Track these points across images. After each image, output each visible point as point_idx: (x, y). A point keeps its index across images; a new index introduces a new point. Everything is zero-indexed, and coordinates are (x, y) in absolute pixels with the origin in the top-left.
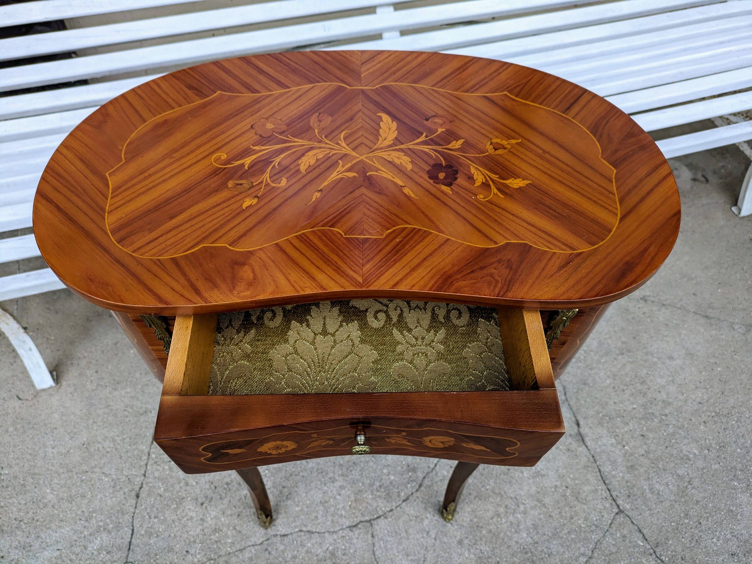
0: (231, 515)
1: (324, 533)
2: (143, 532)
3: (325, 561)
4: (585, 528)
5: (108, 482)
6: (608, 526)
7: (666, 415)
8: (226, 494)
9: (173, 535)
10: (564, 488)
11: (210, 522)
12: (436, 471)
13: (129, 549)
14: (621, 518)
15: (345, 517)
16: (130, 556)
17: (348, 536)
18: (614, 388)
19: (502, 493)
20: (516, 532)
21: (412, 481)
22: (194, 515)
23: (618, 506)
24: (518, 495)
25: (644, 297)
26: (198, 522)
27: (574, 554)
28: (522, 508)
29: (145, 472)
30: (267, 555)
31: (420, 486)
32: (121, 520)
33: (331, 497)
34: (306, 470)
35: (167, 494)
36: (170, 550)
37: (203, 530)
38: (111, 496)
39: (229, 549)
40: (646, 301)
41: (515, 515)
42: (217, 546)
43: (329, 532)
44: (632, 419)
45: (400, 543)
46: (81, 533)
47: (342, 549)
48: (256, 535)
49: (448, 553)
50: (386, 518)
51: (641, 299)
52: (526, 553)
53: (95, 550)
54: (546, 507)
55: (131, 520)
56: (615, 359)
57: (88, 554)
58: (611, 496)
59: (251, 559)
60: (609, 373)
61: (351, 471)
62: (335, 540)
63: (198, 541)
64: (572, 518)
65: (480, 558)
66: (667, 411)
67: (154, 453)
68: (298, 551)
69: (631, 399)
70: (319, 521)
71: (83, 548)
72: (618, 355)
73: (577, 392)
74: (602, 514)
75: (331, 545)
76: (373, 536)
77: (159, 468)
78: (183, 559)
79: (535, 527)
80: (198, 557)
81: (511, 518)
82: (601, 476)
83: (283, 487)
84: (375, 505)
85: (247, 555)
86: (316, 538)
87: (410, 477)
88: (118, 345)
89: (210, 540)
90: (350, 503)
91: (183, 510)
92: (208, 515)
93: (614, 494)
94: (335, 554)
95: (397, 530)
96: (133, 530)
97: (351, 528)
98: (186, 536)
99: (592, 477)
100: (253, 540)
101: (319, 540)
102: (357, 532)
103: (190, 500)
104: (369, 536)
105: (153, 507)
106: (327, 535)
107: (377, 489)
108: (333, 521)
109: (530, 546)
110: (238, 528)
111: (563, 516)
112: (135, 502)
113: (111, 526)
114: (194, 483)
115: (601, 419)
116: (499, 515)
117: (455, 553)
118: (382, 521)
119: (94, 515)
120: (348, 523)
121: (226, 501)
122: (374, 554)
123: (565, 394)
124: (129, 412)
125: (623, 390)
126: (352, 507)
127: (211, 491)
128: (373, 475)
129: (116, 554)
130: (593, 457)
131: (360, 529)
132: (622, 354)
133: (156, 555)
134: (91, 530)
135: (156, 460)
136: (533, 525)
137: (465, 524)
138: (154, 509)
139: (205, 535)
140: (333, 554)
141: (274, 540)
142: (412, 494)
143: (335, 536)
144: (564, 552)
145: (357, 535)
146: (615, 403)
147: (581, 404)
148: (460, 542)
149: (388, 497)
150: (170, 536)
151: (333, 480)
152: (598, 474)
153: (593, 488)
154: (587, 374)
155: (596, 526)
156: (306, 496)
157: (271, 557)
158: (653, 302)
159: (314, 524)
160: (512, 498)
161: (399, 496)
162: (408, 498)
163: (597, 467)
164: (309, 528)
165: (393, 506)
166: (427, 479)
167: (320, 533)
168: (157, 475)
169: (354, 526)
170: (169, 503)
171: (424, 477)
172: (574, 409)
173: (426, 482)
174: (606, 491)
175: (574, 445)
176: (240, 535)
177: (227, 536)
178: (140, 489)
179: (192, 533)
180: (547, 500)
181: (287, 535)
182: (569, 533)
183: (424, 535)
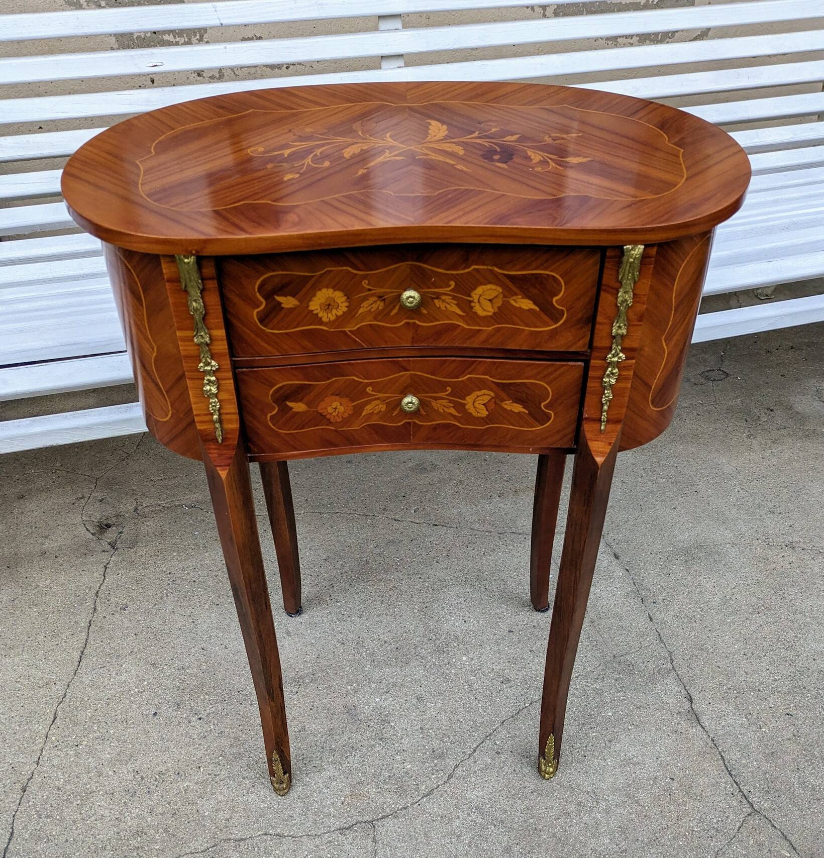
0: (163, 814)
1: (301, 837)
2: (27, 836)
4: (699, 832)
6: (736, 831)
8: (157, 786)
9: (72, 839)
10: (668, 780)
11: (130, 823)
14: (755, 821)
17: (337, 841)
18: (745, 654)
19: (574, 786)
20: (593, 836)
21: (437, 771)
22: (107, 813)
23: (752, 805)
24: (596, 788)
25: (792, 544)
26: (111, 823)
28: (603, 805)
29: (39, 758)
31: (451, 776)
33: (315, 791)
35: (68, 787)
37: (118, 833)
40: (794, 549)
41: (593, 815)
42: (138, 854)
43: (308, 835)
44: (773, 693)
48: (197, 840)
50: (396, 817)
54: (639, 805)
55: (10, 821)
56: (747, 619)
58: (740, 791)
60: (737, 636)
61: (347, 758)
62: (317, 846)
63: (109, 847)
64: (679, 819)
67: (53, 735)
69: (771, 668)
70: (294, 822)
72: (752, 614)
73: (690, 659)
74: (726, 815)
75: (310, 852)
76: (375, 841)
77: (59, 753)
79: (623, 830)
81: (586, 818)
82: (725, 765)
83: (244, 778)
84: (381, 801)
86: (287, 844)
87: (436, 765)
88: (16, 602)
89: (128, 846)
90: (343, 798)
91: (91, 808)
92: (127, 814)
93: (745, 789)
95: (412, 833)
96: (12, 834)
97: (342, 830)
98: (92, 840)
99: (712, 767)
100: (193, 846)
101: (292, 846)
102: (350, 835)
103: (102, 795)
104: (370, 840)
105: (46, 803)
106: (305, 839)
107: (385, 781)
108: (315, 822)
110: (171, 831)
111: (665, 816)
112: (19, 797)
114: (111, 773)
115: (726, 692)
116: (567, 814)
118: (390, 823)
120: (338, 824)
121: (155, 796)
123: (672, 660)
124: (23, 685)
125: (759, 657)
126: (346, 803)
127: (134, 782)
128: (380, 762)
130: (713, 741)
131: (356, 831)
132: (758, 613)
135: (57, 744)
136: (620, 827)
137: (516, 826)
138: (48, 806)
139: (121, 839)
141: (226, 845)
142: (438, 786)
143: (317, 841)
145: (350, 840)
146: (746, 673)
147: (696, 675)
149: (401, 790)
150: (67, 841)
151: (319, 769)
152: (721, 762)
153: (713, 781)
154: (704, 637)
155: (717, 830)
158: (803, 549)
159: (287, 825)
161: (417, 789)
162: (431, 792)
163: (720, 753)
164: (279, 830)
165: (408, 802)
166: (460, 769)
167: (295, 837)
168: (55, 762)
169: (348, 828)
170: (71, 798)
171: (457, 766)
172: (685, 681)
173: (459, 771)
174: (732, 785)
175: (684, 725)
176: (173, 840)
177: (153, 841)
178: (29, 780)
179: (101, 836)
180: (641, 796)
181: (244, 839)
182: (674, 838)
183: (453, 840)
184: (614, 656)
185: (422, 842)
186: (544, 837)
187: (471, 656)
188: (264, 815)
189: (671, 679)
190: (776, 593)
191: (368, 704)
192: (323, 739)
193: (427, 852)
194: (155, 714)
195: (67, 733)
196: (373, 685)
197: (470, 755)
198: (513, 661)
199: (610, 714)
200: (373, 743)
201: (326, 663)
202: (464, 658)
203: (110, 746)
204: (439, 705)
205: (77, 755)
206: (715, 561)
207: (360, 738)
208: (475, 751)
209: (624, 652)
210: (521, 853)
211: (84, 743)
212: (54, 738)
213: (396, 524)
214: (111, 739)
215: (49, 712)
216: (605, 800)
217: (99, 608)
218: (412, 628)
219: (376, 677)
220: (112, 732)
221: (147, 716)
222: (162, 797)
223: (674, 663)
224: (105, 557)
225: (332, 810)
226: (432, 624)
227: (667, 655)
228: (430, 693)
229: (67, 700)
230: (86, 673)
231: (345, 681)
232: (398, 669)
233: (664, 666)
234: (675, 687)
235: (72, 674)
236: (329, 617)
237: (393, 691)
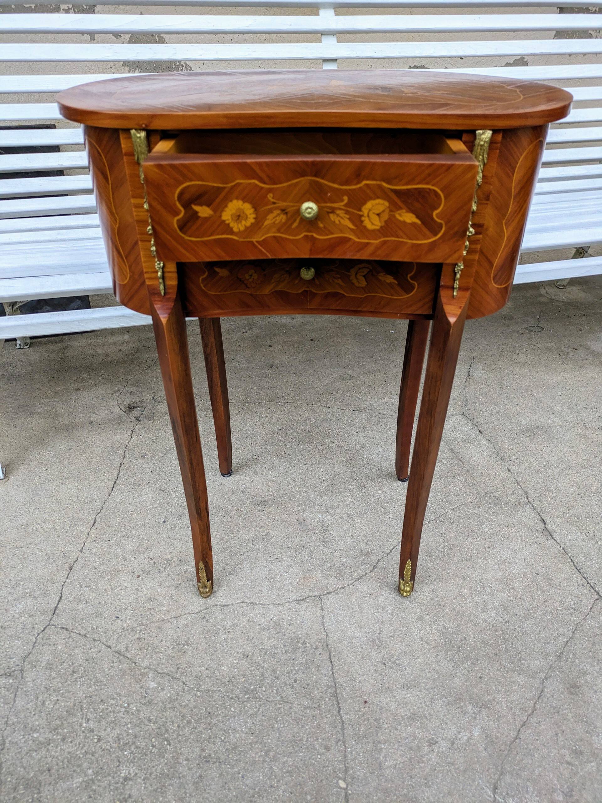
0: (169, 587)
1: (268, 605)
2: (71, 599)
3: (268, 630)
4: (562, 610)
5: (42, 555)
6: (589, 610)
8: (165, 568)
9: (103, 602)
10: (534, 574)
11: (145, 592)
12: (392, 556)
13: (54, 614)
15: (292, 592)
16: (53, 619)
17: (295, 609)
18: (579, 494)
19: (465, 577)
20: (483, 611)
21: (365, 563)
22: (129, 585)
23: (598, 593)
24: (482, 579)
26: (132, 592)
27: (552, 634)
28: (488, 590)
29: (82, 548)
30: (204, 623)
31: (375, 567)
32: (50, 588)
33: (278, 574)
34: (252, 551)
35: (102, 567)
36: (99, 615)
37: (137, 599)
38: (43, 567)
39: (163, 616)
41: (481, 596)
42: (150, 613)
43: (273, 604)
45: (353, 616)
46: (5, 598)
47: (287, 619)
48: (193, 605)
49: (407, 627)
50: (337, 594)
52: (496, 631)
53: (16, 613)
54: (515, 590)
55: (60, 588)
56: (578, 472)
57: (9, 617)
58: (588, 583)
59: (186, 625)
60: (572, 483)
61: (300, 553)
62: (280, 612)
63: (129, 608)
64: (545, 601)
65: (443, 633)
67: (93, 533)
68: (239, 620)
70: (263, 595)
71: (5, 611)
72: (580, 469)
73: (540, 496)
74: (580, 599)
75: (276, 616)
76: (322, 609)
77: (97, 545)
78: (112, 624)
79: (505, 607)
80: (128, 622)
81: (476, 598)
82: (575, 566)
83: (227, 565)
84: (325, 582)
85: (182, 622)
86: (259, 610)
87: (364, 560)
88: (71, 451)
89: (143, 608)
90: (298, 580)
91: (118, 581)
92: (143, 586)
93: (592, 582)
94: (279, 624)
95: (349, 605)
96: (61, 597)
97: (298, 601)
98: (118, 603)
99: (566, 567)
100: (191, 608)
101: (263, 611)
102: (304, 605)
103: (126, 573)
104: (319, 609)
105: (86, 578)
106: (271, 606)
107: (327, 569)
108: (278, 595)
109: (501, 625)
110: (175, 598)
111: (535, 599)
112: (67, 573)
113: (38, 593)
114: (133, 559)
116: (463, 596)
117: (415, 628)
118: (332, 597)
119: (22, 583)
120: (295, 597)
121: (164, 575)
122: (323, 625)
123: (527, 497)
124: (73, 501)
126: (300, 583)
127: (149, 565)
129: (39, 618)
130: (564, 549)
131: (309, 602)
132: (585, 469)
133: (83, 619)
134: (16, 596)
135: (96, 539)
136: (502, 605)
137: (425, 602)
138: (87, 580)
139: (138, 603)
140: (277, 624)
141: (214, 609)
142: (366, 574)
143: (281, 608)
144: (540, 631)
145: (304, 608)
146: (582, 506)
147: (546, 506)
148: (420, 618)
149: (340, 576)
150: (100, 603)
151: (280, 560)
152: (571, 563)
153: (568, 576)
154: (549, 483)
155: (575, 610)
156: (251, 573)
157: (209, 625)
159: (258, 597)
160: (476, 581)
161: (352, 575)
162: (361, 578)
163: (570, 558)
164: (252, 600)
165: (345, 584)
166: (382, 563)
167: (264, 605)
168: (94, 551)
169: (302, 600)
170: (104, 575)
171: (379, 561)
172: (539, 510)
173: (381, 564)
174: (582, 580)
175: (541, 539)
176: (176, 604)
177: (162, 605)
178: (74, 562)
179: (124, 601)
180: (516, 584)
181: (228, 606)
182: (544, 614)
183: (380, 610)
184: (486, 493)
185: (357, 611)
186: (447, 610)
187: (384, 490)
188: (241, 589)
189: (528, 509)
190: (595, 456)
191: (314, 519)
192: (283, 541)
193: (361, 618)
194: (164, 522)
195: (102, 533)
196: (317, 507)
197: (388, 554)
199: (487, 530)
200: (318, 544)
201: (283, 492)
202: (380, 492)
203: (132, 542)
204: (364, 521)
205: (109, 547)
206: (550, 436)
207: (308, 541)
208: (391, 551)
209: (492, 491)
210: (431, 621)
211: (115, 539)
212: (93, 536)
213: (327, 410)
214: (133, 537)
215: (91, 519)
216: (489, 587)
217: (127, 456)
218: (342, 472)
219: (318, 501)
220: (134, 532)
221: (159, 523)
222: (168, 575)
223: (529, 498)
224: (132, 426)
225: (290, 587)
227: (523, 493)
228: (357, 513)
229: (103, 511)
230: (117, 495)
231: (297, 504)
232: (334, 498)
233: (522, 500)
234: (532, 514)
235: (108, 495)
236: (284, 464)
237: (330, 511)
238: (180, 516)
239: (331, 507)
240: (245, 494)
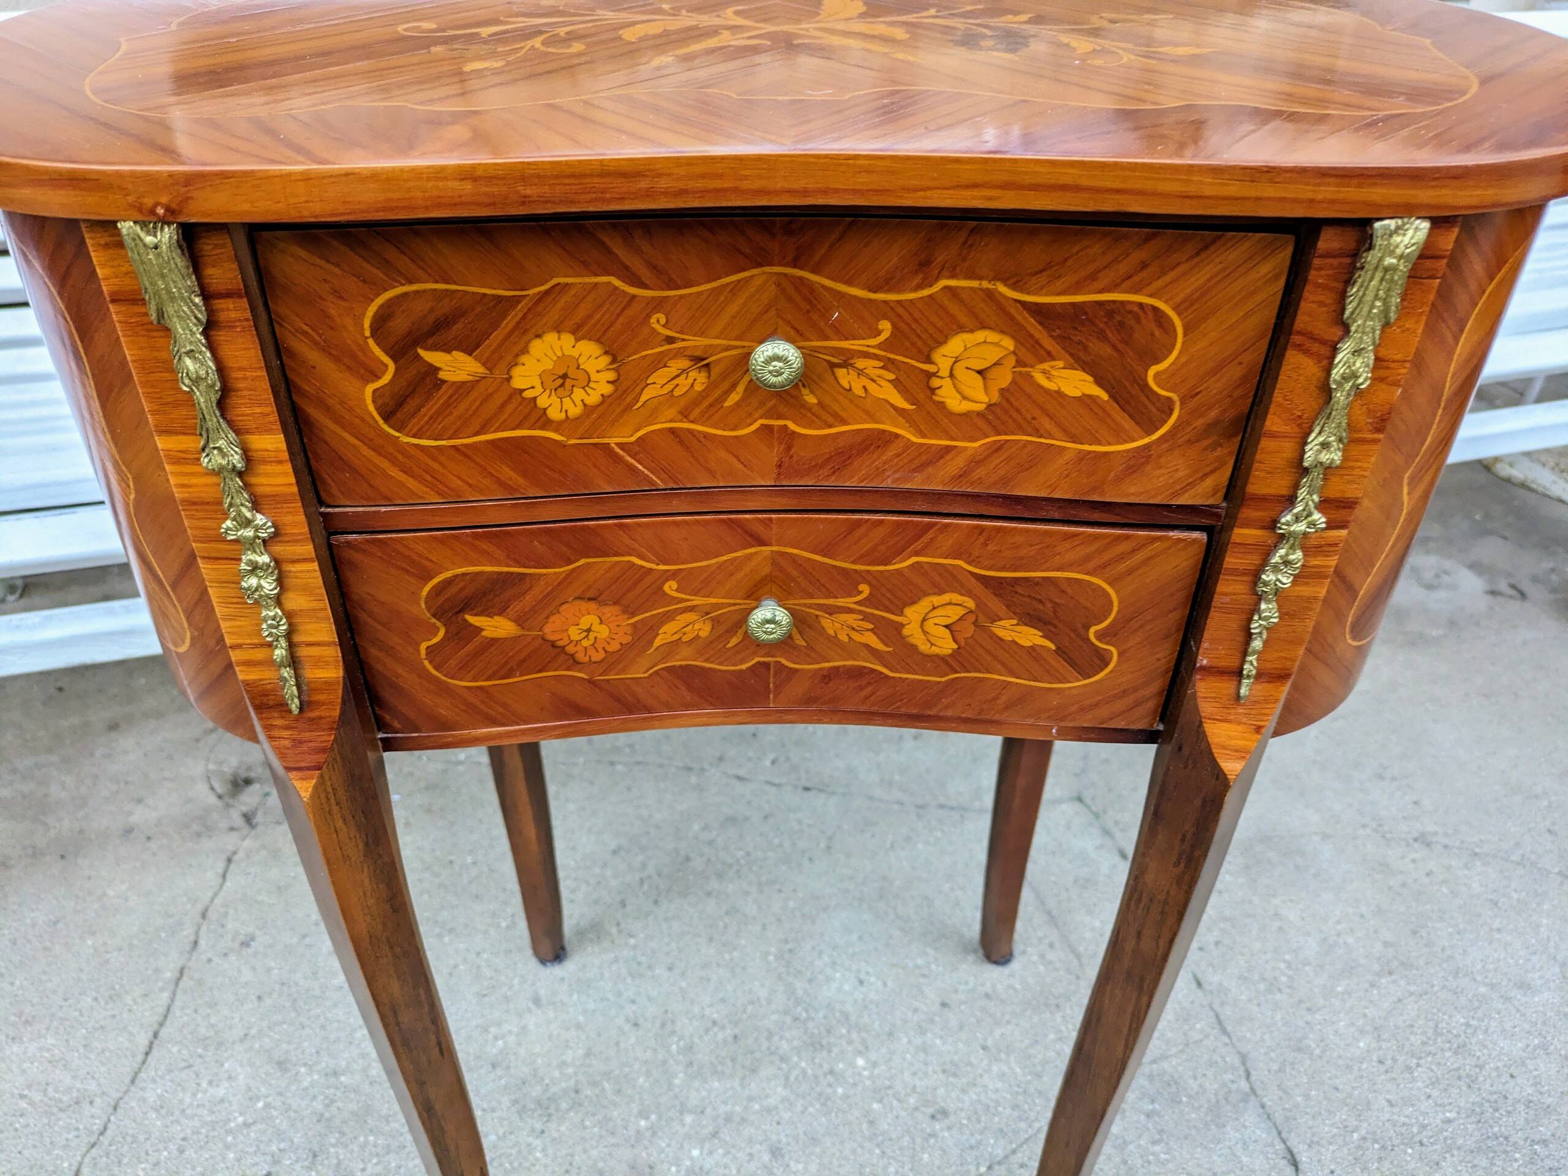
7: (1545, 1143)
18: (1380, 1062)
25: (1423, 834)
40: (1428, 845)
44: (1449, 1150)
51: (1416, 840)
56: (1372, 985)
60: (1361, 1022)
66: (1545, 1131)
69: (1435, 1093)
72: (1378, 975)
73: (1280, 1070)
88: (60, 926)
115: (1359, 1147)
123: (1248, 1076)
124: (31, 1103)
125: (1409, 1069)
132: (1390, 973)
146: (1390, 1103)
147: (1297, 1106)
154: (1301, 1023)
158: (1446, 847)
172: (1278, 1117)
187: (873, 1056)
189: (1251, 1117)
191: (678, 1161)
196: (688, 1119)
198: (950, 1070)
201: (601, 1067)
202: (860, 1062)
206: (1297, 867)
213: (739, 786)
217: (202, 943)
218: (763, 993)
219: (694, 1099)
223: (1253, 1078)
224: (230, 841)
226: (800, 986)
227: (1237, 1061)
228: (797, 1138)
229: (106, 1139)
230: (154, 1081)
231: (635, 1108)
232: (736, 1084)
233: (1234, 1087)
234: (1261, 1133)
235: (127, 1080)
236: (614, 967)
237: (726, 1135)
238: (315, 1156)
239: (728, 1119)
240: (499, 1072)
